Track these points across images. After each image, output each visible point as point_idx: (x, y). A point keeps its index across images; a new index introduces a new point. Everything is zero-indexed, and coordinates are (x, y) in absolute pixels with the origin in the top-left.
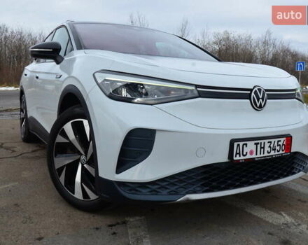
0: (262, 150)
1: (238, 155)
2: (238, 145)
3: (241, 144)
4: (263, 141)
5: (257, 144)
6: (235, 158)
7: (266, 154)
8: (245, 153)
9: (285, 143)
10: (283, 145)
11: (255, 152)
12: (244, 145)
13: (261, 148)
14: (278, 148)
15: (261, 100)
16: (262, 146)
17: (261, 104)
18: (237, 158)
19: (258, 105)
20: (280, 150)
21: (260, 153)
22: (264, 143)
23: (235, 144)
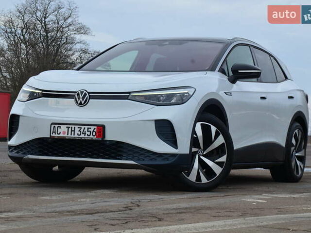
0: (73, 132)
1: (54, 133)
2: (54, 127)
3: (56, 126)
4: (73, 126)
5: (68, 128)
6: (52, 135)
7: (76, 135)
8: (59, 133)
9: (95, 130)
10: (93, 131)
11: (67, 133)
12: (58, 127)
13: (72, 131)
14: (87, 133)
15: (81, 99)
16: (73, 130)
17: (81, 102)
18: (54, 135)
19: (79, 102)
20: (90, 135)
21: (71, 135)
22: (75, 128)
23: (53, 126)
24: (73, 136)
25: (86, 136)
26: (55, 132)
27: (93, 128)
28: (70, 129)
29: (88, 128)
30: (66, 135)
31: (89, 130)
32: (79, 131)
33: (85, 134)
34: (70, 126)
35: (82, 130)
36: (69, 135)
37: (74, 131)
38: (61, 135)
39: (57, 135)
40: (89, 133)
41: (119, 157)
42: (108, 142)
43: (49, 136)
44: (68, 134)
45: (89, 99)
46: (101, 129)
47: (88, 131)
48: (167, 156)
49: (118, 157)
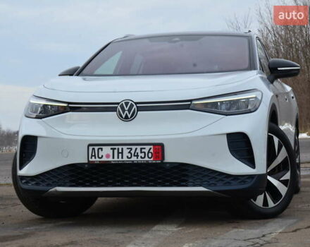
0: (120, 155)
1: (93, 157)
2: (93, 149)
3: (96, 148)
4: (120, 147)
5: (113, 149)
6: (90, 160)
7: (125, 159)
8: (100, 156)
9: (152, 151)
10: (149, 152)
11: (111, 156)
12: (99, 149)
13: (118, 153)
14: (140, 154)
15: (126, 112)
16: (120, 151)
17: (126, 116)
18: (93, 159)
19: (124, 116)
20: (144, 157)
21: (118, 158)
22: (122, 149)
23: (91, 148)
24: (120, 159)
25: (139, 159)
26: (95, 156)
27: (148, 148)
28: (116, 151)
29: (141, 149)
30: (111, 159)
31: (143, 150)
32: (130, 152)
33: (137, 156)
34: (117, 147)
35: (133, 152)
36: (116, 159)
37: (122, 153)
38: (104, 159)
39: (97, 159)
40: (143, 155)
41: (184, 184)
42: (168, 165)
43: (87, 162)
44: (113, 158)
45: (138, 111)
46: (159, 148)
47: (141, 152)
48: (243, 178)
49: (182, 184)
